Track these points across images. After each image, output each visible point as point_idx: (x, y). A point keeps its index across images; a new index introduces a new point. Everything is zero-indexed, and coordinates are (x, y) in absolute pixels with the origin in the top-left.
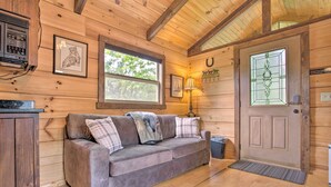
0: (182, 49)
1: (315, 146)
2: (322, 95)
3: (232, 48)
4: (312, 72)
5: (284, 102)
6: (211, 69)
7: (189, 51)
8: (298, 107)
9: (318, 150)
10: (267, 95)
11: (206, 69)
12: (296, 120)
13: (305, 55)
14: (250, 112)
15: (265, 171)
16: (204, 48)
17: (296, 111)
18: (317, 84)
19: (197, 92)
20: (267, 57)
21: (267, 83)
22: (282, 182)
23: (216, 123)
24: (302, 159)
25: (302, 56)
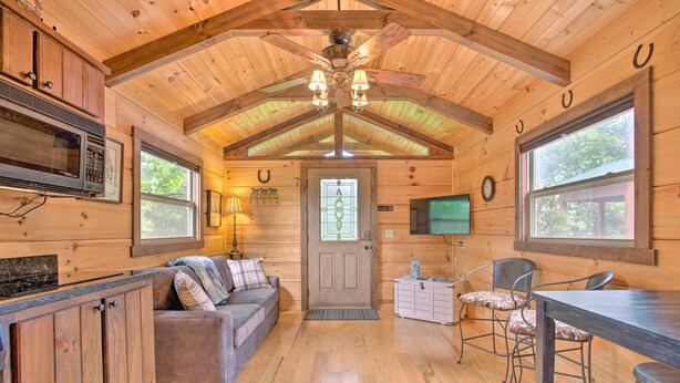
0: (218, 146)
1: (382, 281)
2: (387, 231)
3: (298, 163)
4: (381, 208)
5: (355, 238)
6: (265, 186)
7: (227, 150)
8: (368, 244)
9: (385, 285)
10: (339, 229)
11: (257, 184)
12: (366, 256)
13: (374, 190)
14: (320, 249)
15: (343, 315)
16: (252, 151)
17: (367, 248)
18: (383, 221)
19: (242, 219)
20: (339, 183)
21: (339, 214)
22: (363, 322)
23: (274, 264)
24: (372, 297)
25: (372, 190)
